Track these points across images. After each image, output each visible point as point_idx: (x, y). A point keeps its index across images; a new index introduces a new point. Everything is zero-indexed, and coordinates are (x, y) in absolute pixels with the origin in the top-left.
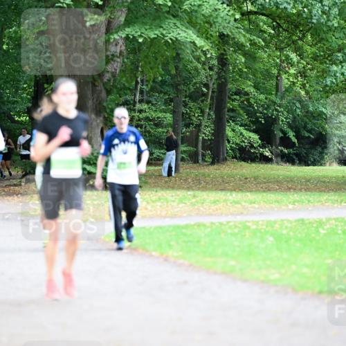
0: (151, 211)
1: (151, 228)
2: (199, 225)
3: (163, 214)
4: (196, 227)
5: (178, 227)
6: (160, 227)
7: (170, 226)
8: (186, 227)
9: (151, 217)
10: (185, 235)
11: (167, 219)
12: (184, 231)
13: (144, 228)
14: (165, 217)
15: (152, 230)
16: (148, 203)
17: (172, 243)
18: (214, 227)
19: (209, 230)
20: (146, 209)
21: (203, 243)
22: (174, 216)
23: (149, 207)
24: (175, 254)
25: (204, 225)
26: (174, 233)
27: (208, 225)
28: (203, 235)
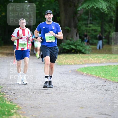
0: (93, 61)
1: (93, 67)
2: (110, 66)
3: (97, 62)
4: (109, 67)
5: (103, 67)
6: (97, 67)
7: (100, 66)
8: (105, 66)
9: (93, 63)
10: (105, 69)
11: (99, 64)
12: (105, 68)
13: (91, 67)
14: (98, 63)
15: (94, 67)
16: (92, 58)
17: (100, 72)
18: (115, 67)
19: (113, 67)
20: (92, 60)
21: (111, 72)
22: (101, 63)
23: (93, 60)
24: (101, 76)
25: (111, 66)
26: (101, 69)
27: (112, 66)
28: (111, 69)
